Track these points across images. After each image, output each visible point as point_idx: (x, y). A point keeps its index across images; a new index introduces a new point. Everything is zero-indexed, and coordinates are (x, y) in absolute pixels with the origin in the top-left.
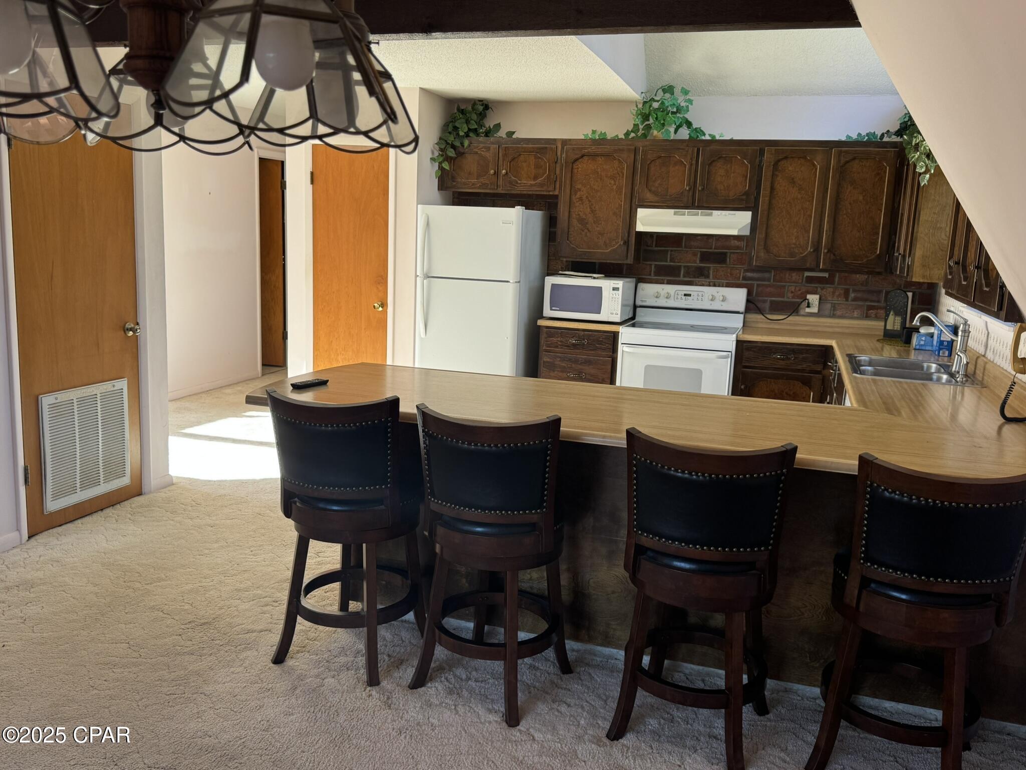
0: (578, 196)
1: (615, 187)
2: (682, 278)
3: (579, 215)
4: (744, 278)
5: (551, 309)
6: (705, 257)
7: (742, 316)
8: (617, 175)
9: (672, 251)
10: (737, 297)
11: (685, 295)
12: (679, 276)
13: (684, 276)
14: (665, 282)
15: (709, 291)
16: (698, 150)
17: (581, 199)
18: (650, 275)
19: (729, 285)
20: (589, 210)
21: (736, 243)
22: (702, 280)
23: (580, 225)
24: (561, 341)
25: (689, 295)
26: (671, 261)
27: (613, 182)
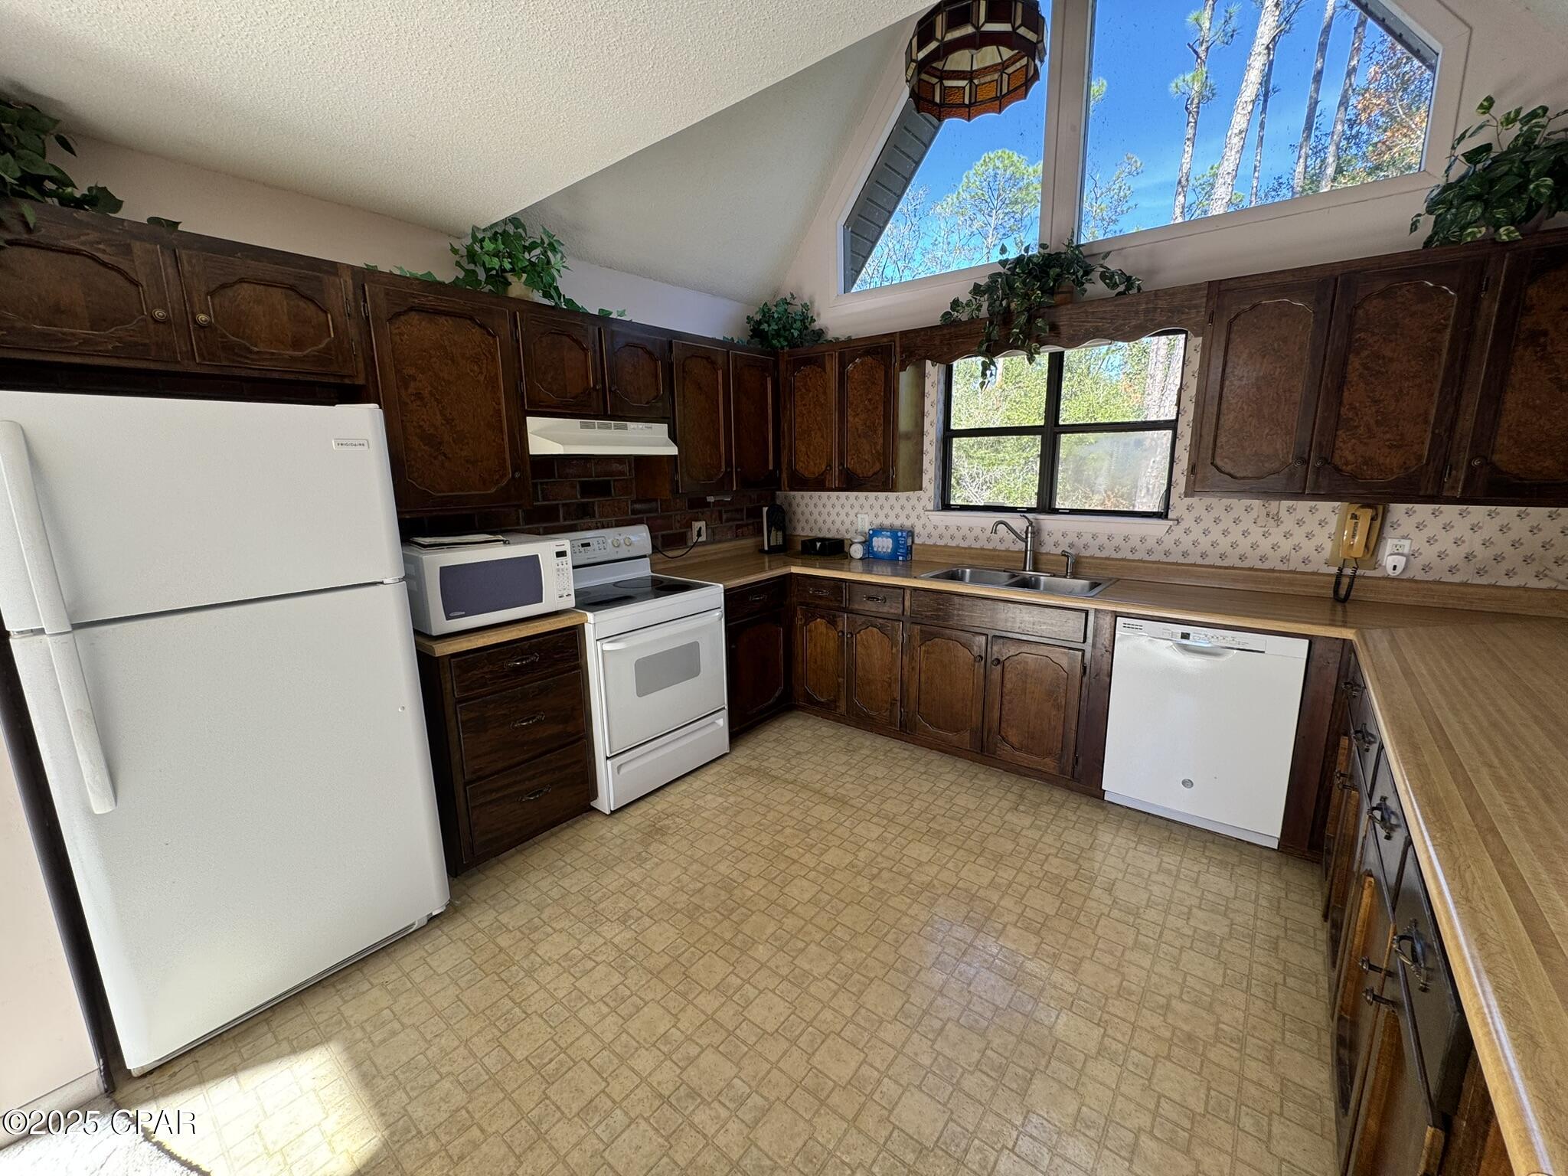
0: (410, 391)
1: (481, 378)
2: (562, 522)
3: (421, 426)
4: (634, 512)
5: (448, 618)
6: (588, 489)
7: (648, 559)
8: (483, 357)
9: (542, 483)
10: (639, 537)
11: (583, 545)
12: (557, 519)
13: (565, 520)
14: (541, 530)
15: (611, 535)
16: (600, 330)
17: (419, 396)
18: (518, 524)
19: (619, 524)
20: (439, 417)
21: (616, 467)
22: (587, 520)
23: (426, 448)
24: (491, 672)
25: (588, 545)
26: (544, 500)
27: (476, 368)
